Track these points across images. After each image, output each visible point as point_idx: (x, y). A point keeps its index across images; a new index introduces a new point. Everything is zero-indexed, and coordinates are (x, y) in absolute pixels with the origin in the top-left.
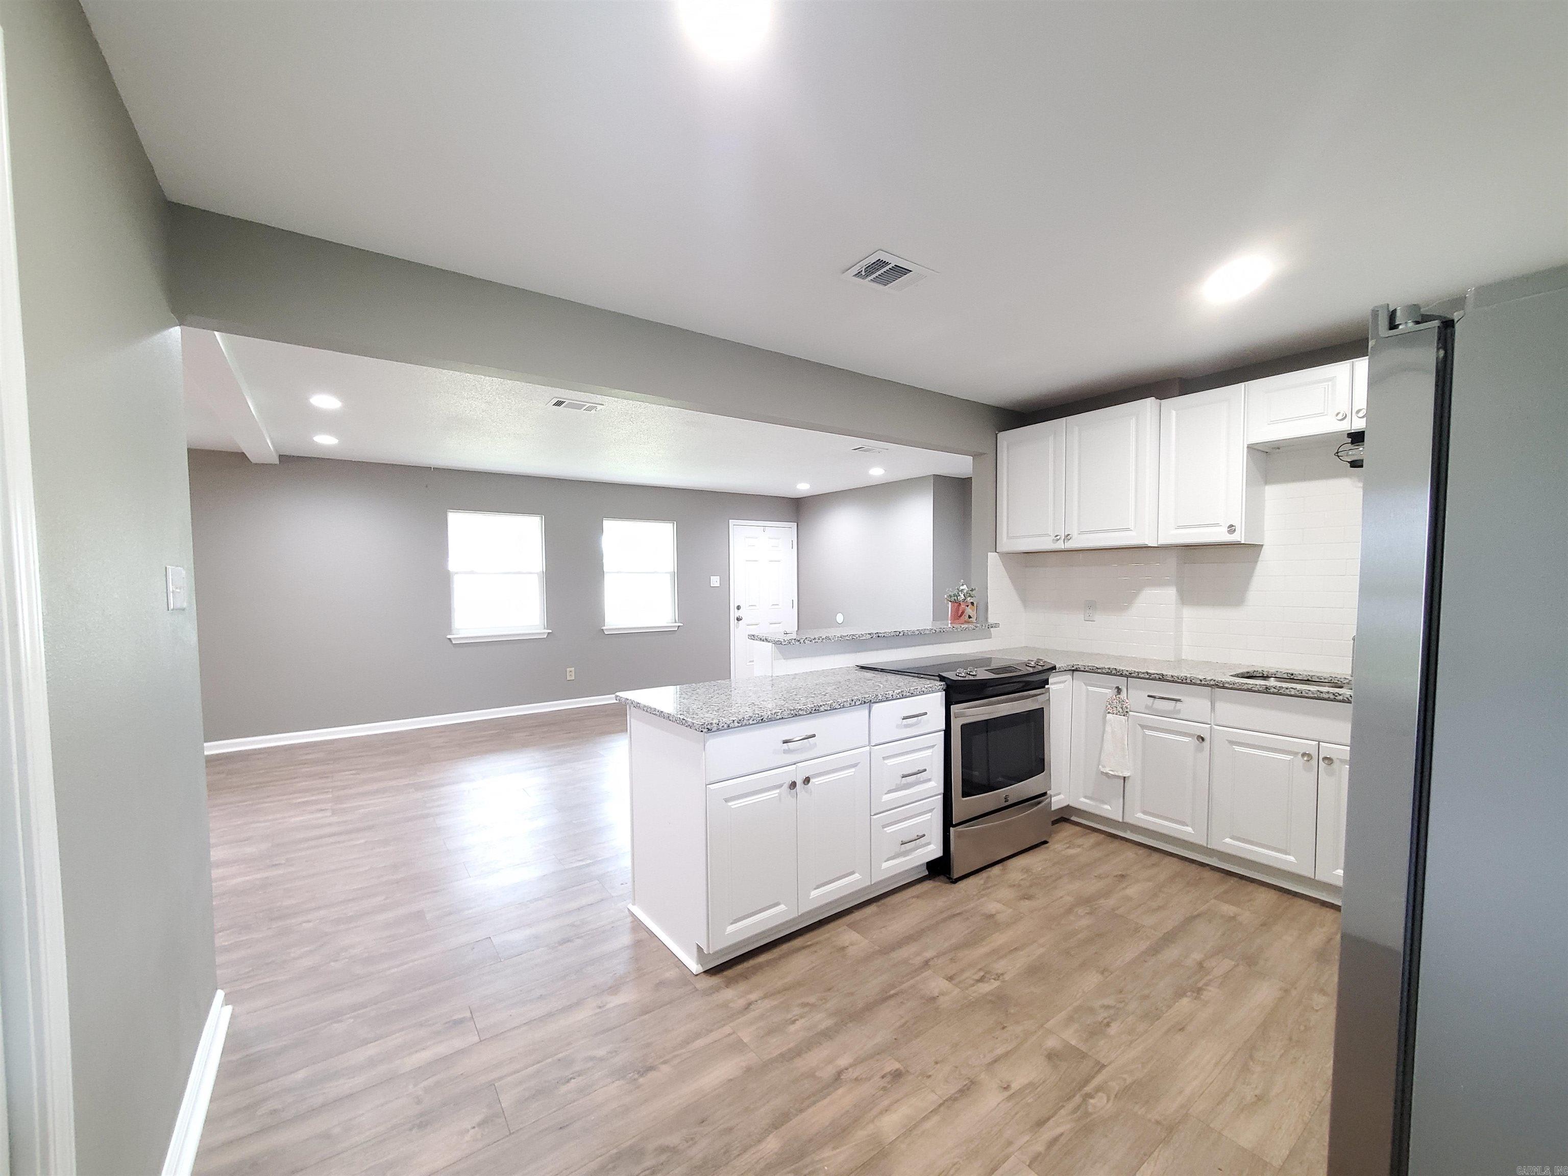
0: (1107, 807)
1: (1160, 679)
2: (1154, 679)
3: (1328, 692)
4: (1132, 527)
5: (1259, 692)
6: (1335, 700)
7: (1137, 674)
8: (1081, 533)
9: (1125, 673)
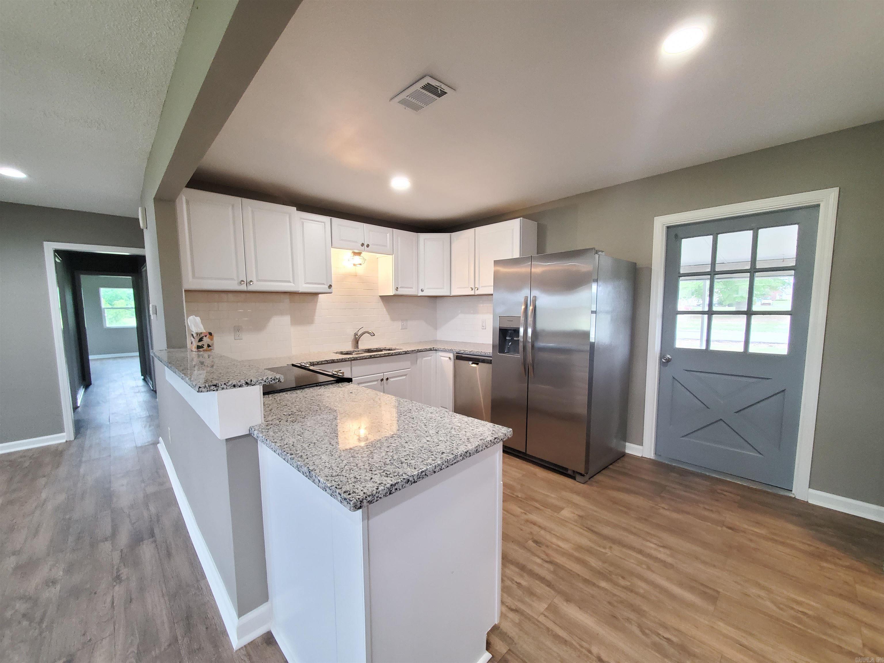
1: (332, 363)
2: (329, 363)
3: (387, 353)
4: (291, 280)
5: (369, 358)
6: (389, 356)
8: (258, 281)
9: (315, 363)
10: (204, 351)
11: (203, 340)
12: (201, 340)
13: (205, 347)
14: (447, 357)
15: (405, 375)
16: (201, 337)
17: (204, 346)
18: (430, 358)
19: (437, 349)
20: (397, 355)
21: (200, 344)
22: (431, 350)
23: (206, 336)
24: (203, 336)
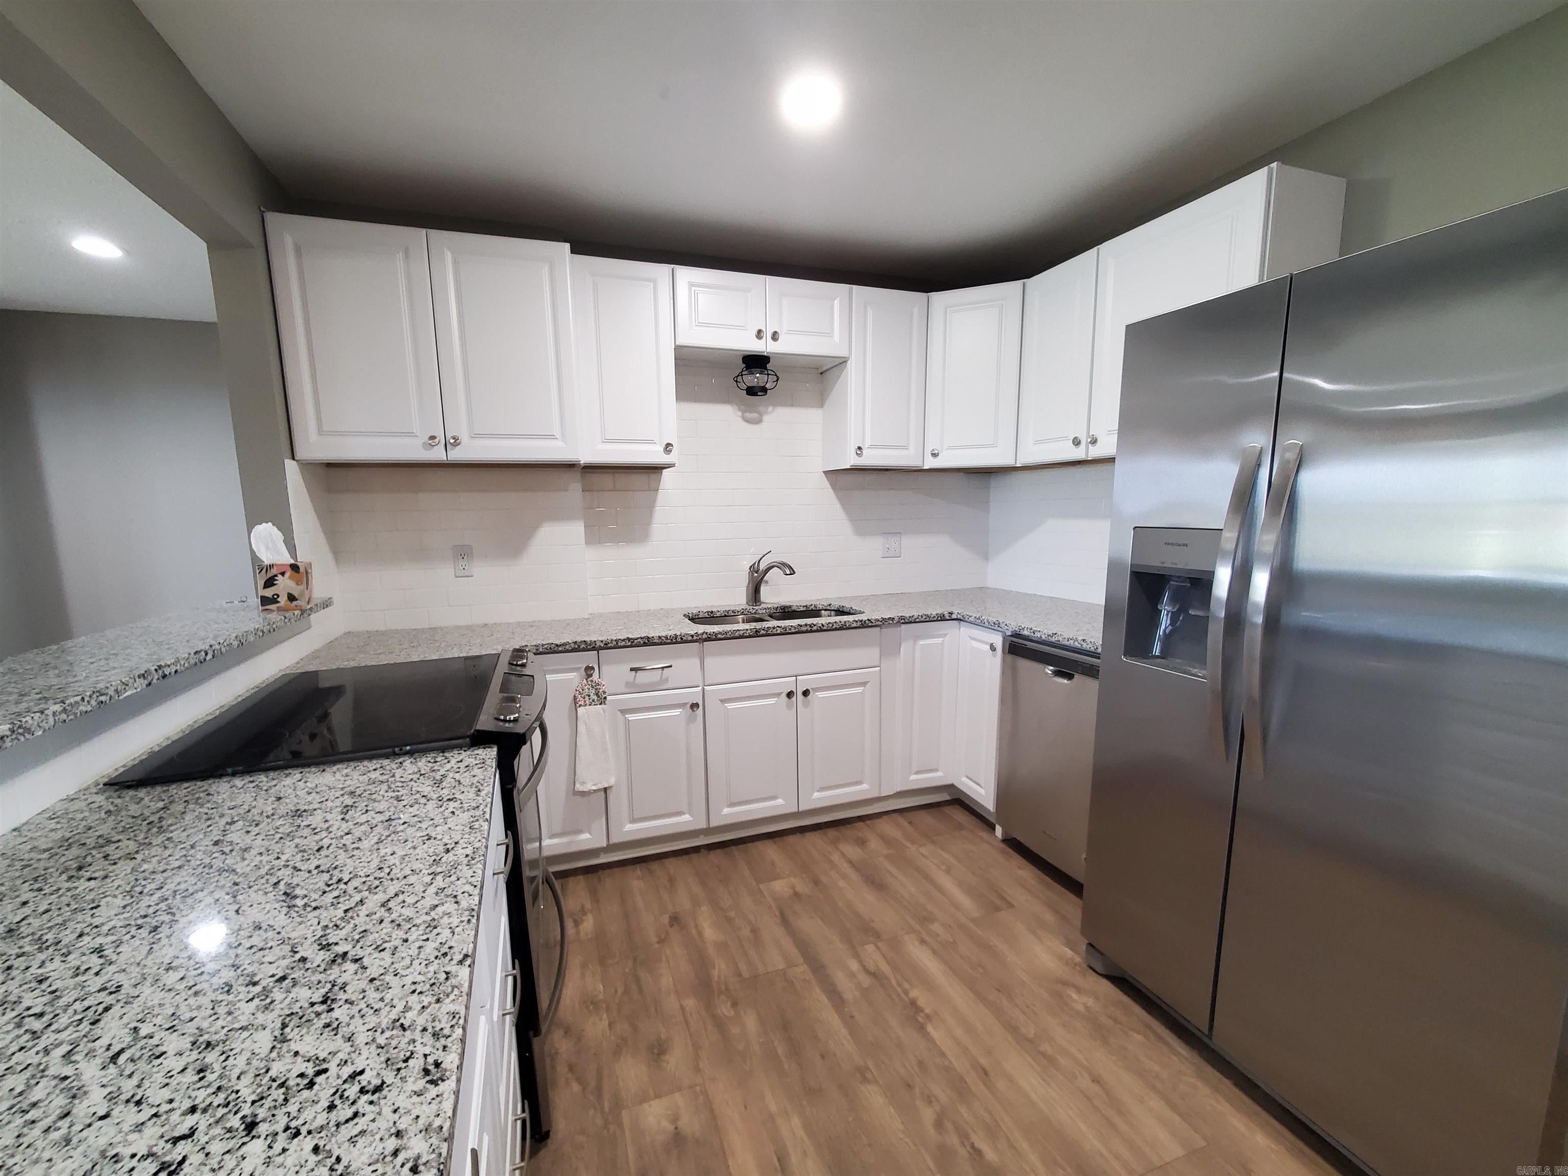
0: (586, 836)
1: (645, 644)
2: (638, 646)
4: (557, 432)
5: (750, 637)
7: (615, 643)
8: (474, 436)
9: (598, 644)
10: (279, 609)
11: (275, 582)
12: (270, 583)
13: (283, 600)
14: (986, 643)
15: (864, 684)
16: (270, 575)
17: (279, 599)
18: (939, 640)
19: (961, 618)
20: (836, 629)
21: (269, 593)
22: (941, 618)
23: (283, 574)
24: (275, 573)
